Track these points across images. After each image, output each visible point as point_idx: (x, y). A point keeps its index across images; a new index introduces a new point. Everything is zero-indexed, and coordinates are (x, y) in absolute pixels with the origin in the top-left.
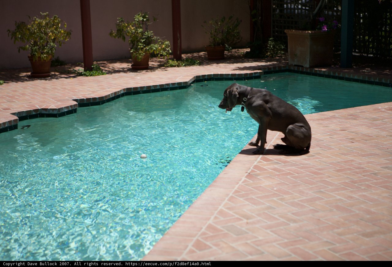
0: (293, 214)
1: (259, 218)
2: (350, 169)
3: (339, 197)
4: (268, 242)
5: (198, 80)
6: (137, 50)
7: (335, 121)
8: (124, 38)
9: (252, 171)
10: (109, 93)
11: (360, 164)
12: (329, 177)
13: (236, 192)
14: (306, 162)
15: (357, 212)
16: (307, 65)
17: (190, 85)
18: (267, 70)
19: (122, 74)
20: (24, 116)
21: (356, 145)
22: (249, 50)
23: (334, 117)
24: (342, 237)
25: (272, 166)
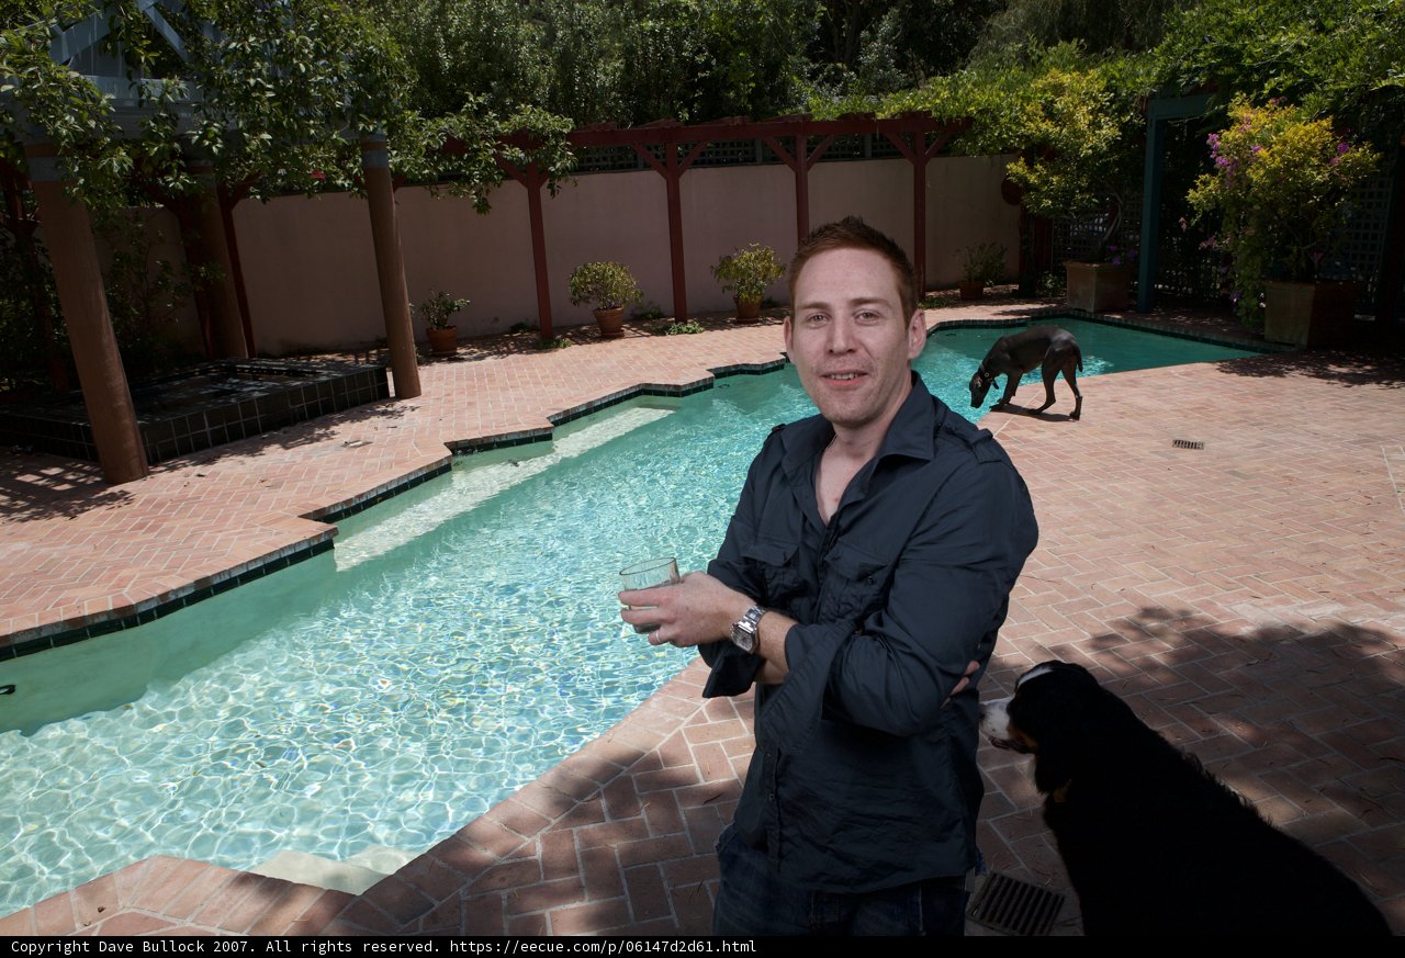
2: (1108, 453)
3: (1082, 488)
5: (943, 328)
7: (1107, 388)
11: (1123, 446)
12: (1078, 462)
14: (1054, 442)
15: (1099, 507)
16: (1092, 310)
18: (1036, 315)
20: (721, 373)
21: (1127, 421)
22: (1016, 287)
23: (1107, 383)
24: (1070, 537)
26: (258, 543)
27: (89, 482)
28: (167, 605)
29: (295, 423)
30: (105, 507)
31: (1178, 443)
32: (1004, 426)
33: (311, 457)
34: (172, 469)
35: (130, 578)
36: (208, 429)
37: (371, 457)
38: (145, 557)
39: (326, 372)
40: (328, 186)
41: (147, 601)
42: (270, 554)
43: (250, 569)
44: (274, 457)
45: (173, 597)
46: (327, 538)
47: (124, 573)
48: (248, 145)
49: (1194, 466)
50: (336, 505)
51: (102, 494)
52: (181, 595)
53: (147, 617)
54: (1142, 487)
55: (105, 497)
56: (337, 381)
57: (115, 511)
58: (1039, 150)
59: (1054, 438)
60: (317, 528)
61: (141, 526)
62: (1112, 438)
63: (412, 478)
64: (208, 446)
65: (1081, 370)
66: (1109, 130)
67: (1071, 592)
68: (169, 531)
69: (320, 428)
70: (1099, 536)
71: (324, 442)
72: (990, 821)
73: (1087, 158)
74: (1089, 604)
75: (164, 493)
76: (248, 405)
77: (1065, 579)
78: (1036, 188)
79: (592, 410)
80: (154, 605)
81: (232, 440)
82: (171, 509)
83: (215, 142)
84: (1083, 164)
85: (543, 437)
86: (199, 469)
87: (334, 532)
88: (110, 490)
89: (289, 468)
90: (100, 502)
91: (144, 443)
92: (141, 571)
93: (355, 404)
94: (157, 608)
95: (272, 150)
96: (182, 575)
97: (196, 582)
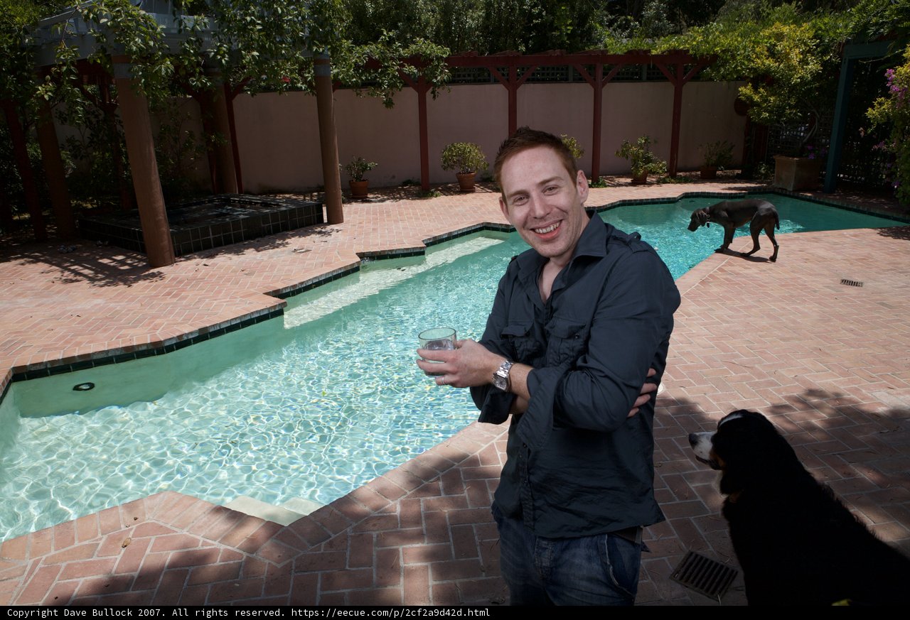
0: (728, 316)
1: (698, 316)
2: (793, 285)
3: (773, 307)
4: (698, 335)
5: (687, 196)
6: (637, 168)
7: (797, 242)
8: (627, 157)
9: (707, 279)
10: (607, 203)
11: (805, 281)
12: (772, 290)
13: (687, 294)
14: (757, 276)
15: (784, 320)
16: (791, 190)
17: (678, 201)
19: (624, 188)
21: (809, 265)
22: (740, 172)
23: (798, 239)
24: (762, 339)
25: (724, 277)
26: (239, 308)
27: (140, 265)
28: (182, 343)
29: (264, 236)
30: (149, 281)
31: (844, 282)
32: (724, 263)
33: (272, 258)
34: (188, 259)
35: (160, 325)
36: (211, 237)
37: (310, 259)
38: (170, 313)
39: (285, 205)
40: (294, 88)
41: (170, 339)
42: (245, 316)
43: (233, 324)
44: (250, 256)
45: (185, 338)
46: (280, 308)
47: (158, 321)
48: (244, 59)
49: (855, 297)
50: (287, 288)
51: (147, 273)
52: (191, 337)
53: (170, 349)
54: (816, 309)
55: (149, 275)
56: (292, 211)
57: (154, 284)
58: (762, 79)
59: (757, 273)
60: (274, 301)
61: (169, 294)
62: (799, 276)
63: (335, 274)
64: (210, 247)
65: (778, 228)
66: (813, 66)
67: (760, 375)
68: (184, 298)
69: (280, 240)
70: (783, 339)
71: (281, 249)
72: (691, 518)
73: (796, 84)
74: (772, 384)
75: (183, 274)
76: (236, 223)
77: (756, 366)
78: (757, 104)
79: (451, 237)
80: (174, 342)
81: (225, 245)
82: (187, 285)
83: (224, 57)
84: (793, 89)
85: (418, 253)
86: (205, 261)
87: (285, 304)
88: (152, 271)
89: (260, 263)
90: (146, 278)
91: (173, 243)
92: (167, 321)
93: (302, 226)
94: (175, 344)
95: (257, 62)
96: (191, 325)
97: (200, 330)
